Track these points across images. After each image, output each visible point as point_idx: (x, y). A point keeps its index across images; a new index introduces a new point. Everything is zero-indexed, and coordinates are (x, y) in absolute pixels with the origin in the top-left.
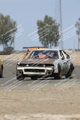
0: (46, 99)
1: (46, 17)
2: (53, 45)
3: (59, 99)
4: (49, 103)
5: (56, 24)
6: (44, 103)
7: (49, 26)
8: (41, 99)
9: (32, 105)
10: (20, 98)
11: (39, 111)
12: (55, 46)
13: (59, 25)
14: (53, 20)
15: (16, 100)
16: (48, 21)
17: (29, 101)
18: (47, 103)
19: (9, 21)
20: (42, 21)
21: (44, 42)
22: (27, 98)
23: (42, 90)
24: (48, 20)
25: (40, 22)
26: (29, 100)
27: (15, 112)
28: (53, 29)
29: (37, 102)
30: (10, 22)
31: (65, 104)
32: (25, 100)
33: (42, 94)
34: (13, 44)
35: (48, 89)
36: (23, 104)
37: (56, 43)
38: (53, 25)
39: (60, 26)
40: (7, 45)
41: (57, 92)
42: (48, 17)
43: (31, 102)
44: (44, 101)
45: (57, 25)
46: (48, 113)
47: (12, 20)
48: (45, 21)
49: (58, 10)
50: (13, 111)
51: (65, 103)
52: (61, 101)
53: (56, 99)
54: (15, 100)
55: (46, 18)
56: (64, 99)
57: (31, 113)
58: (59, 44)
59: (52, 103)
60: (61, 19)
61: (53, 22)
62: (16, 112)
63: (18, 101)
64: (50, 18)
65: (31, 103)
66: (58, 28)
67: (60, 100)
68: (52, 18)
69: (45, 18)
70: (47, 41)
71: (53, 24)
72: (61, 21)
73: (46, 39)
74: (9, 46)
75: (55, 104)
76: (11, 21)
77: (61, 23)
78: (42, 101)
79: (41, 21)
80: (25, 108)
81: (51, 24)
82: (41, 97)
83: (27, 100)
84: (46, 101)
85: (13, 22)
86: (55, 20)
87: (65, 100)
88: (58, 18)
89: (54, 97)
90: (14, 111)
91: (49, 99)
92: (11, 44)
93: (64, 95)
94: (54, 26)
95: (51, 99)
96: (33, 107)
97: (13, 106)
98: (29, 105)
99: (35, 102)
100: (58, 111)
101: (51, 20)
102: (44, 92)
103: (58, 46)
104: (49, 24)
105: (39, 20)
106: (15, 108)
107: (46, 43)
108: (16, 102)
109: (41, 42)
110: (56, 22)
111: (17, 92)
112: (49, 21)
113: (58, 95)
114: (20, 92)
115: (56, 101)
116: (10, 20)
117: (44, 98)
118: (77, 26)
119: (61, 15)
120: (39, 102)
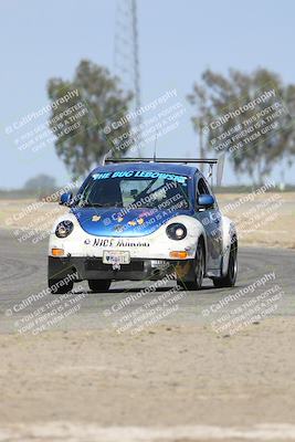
0: (81, 368)
1: (84, 64)
3: (131, 370)
4: (90, 385)
5: (121, 91)
6: (74, 383)
7: (94, 99)
8: (62, 370)
9: (30, 390)
11: (53, 415)
13: (130, 97)
14: (112, 76)
17: (18, 376)
18: (83, 385)
21: (73, 160)
22: (10, 366)
23: (66, 335)
24: (90, 77)
25: (57, 83)
26: (18, 372)
28: (106, 111)
29: (47, 379)
31: (151, 386)
32: (4, 371)
33: (65, 349)
35: (87, 334)
38: (109, 95)
39: (134, 99)
41: (122, 344)
43: (23, 378)
45: (124, 96)
46: (88, 420)
49: (125, 42)
51: (151, 382)
52: (134, 376)
53: (118, 368)
55: (82, 70)
56: (148, 369)
57: (25, 420)
59: (103, 385)
60: (137, 75)
61: (110, 85)
64: (98, 71)
65: (23, 383)
66: (125, 108)
67: (134, 372)
68: (108, 72)
69: (77, 69)
70: (85, 156)
71: (107, 91)
72: (136, 82)
73: (80, 150)
75: (116, 386)
77: (138, 90)
78: (65, 378)
81: (98, 94)
82: (62, 363)
83: (10, 373)
84: (81, 375)
86: (116, 78)
87: (150, 372)
88: (125, 71)
89: (109, 363)
91: (93, 370)
93: (146, 353)
94: (112, 98)
95: (101, 368)
96: (33, 400)
98: (18, 392)
99: (39, 379)
100: (123, 412)
102: (74, 343)
105: (55, 79)
109: (63, 157)
110: (119, 86)
113: (125, 355)
115: (117, 376)
117: (73, 365)
118: (197, 99)
119: (137, 62)
120: (54, 380)
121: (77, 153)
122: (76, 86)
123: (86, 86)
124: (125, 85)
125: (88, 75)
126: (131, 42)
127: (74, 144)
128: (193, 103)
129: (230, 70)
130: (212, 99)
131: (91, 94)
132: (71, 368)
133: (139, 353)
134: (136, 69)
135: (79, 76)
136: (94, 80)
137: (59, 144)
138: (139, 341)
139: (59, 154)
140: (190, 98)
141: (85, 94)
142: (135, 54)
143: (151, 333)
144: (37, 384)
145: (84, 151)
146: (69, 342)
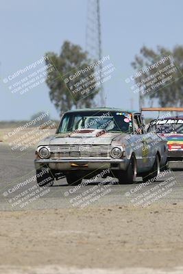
0: (65, 232)
1: (66, 45)
3: (97, 233)
4: (72, 242)
5: (90, 60)
6: (62, 241)
7: (73, 65)
8: (54, 233)
9: (34, 245)
10: (7, 230)
11: (49, 261)
14: (82, 51)
16: (70, 54)
17: (27, 237)
18: (68, 243)
20: (57, 55)
21: (60, 103)
22: (22, 230)
23: (57, 212)
24: (71, 52)
26: (27, 235)
29: (45, 239)
31: (109, 243)
32: (18, 234)
33: (56, 220)
35: (70, 211)
36: (13, 243)
37: (88, 105)
38: (82, 63)
41: (91, 217)
42: (71, 45)
43: (30, 239)
44: (63, 238)
46: (71, 264)
48: (64, 54)
49: (93, 31)
51: (109, 241)
52: (99, 237)
53: (89, 232)
55: (66, 48)
56: (107, 233)
57: (31, 264)
59: (80, 243)
60: (100, 50)
61: (83, 56)
64: (76, 48)
65: (30, 241)
67: (99, 234)
68: (81, 49)
69: (62, 48)
70: (68, 100)
71: (81, 61)
72: (100, 55)
73: (64, 96)
75: (87, 243)
78: (56, 238)
79: (53, 53)
80: (17, 252)
81: (76, 62)
82: (54, 229)
83: (22, 235)
84: (66, 236)
86: (86, 52)
87: (109, 234)
88: (93, 48)
89: (84, 229)
91: (74, 233)
93: (106, 223)
95: (78, 232)
96: (36, 252)
98: (27, 247)
99: (40, 239)
100: (92, 260)
101: (78, 52)
102: (62, 217)
104: (71, 62)
105: (49, 53)
107: (66, 104)
109: (54, 102)
110: (88, 57)
112: (73, 54)
113: (93, 224)
114: (6, 217)
115: (88, 237)
117: (61, 230)
118: (138, 65)
119: (100, 42)
120: (49, 239)
121: (63, 99)
122: (61, 56)
123: (68, 58)
124: (92, 55)
125: (69, 50)
126: (97, 31)
127: (61, 94)
128: (135, 68)
129: (158, 46)
130: (147, 65)
132: (59, 232)
133: (102, 223)
134: (99, 46)
135: (64, 51)
137: (51, 93)
138: (102, 215)
139: (51, 100)
140: (133, 64)
141: (68, 62)
142: (99, 38)
143: (109, 210)
144: (39, 241)
145: (67, 98)
146: (59, 216)
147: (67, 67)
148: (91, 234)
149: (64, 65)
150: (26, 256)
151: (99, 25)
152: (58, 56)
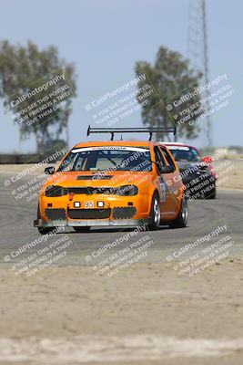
0: (162, 292)
1: (162, 51)
2: (181, 136)
3: (201, 294)
4: (169, 306)
5: (192, 71)
6: (156, 304)
7: (171, 78)
8: (146, 294)
9: (121, 309)
10: (87, 290)
11: (140, 330)
12: (188, 137)
13: (201, 75)
14: (182, 60)
15: (74, 297)
16: (166, 63)
17: (113, 299)
18: (164, 306)
19: (54, 64)
20: (149, 65)
21: (155, 126)
22: (106, 290)
23: (150, 266)
24: (168, 61)
25: (142, 66)
26: (112, 296)
27: (70, 331)
28: (182, 87)
29: (135, 301)
30: (56, 68)
31: (218, 307)
32: (100, 295)
33: (149, 278)
34: (64, 130)
36: (94, 307)
37: (190, 129)
38: (183, 75)
39: (204, 77)
40: (48, 135)
42: (168, 52)
43: (117, 301)
45: (195, 74)
46: (168, 333)
47: (64, 60)
48: (160, 64)
49: (197, 33)
50: (65, 328)
51: (218, 304)
52: (204, 299)
53: (192, 292)
54: (71, 295)
55: (162, 56)
56: (216, 293)
57: (118, 334)
58: (199, 130)
59: (180, 306)
60: (206, 58)
61: (183, 66)
62: (75, 332)
63: (78, 299)
64: (173, 55)
65: (117, 304)
66: (196, 85)
67: (204, 296)
68: (180, 56)
69: (158, 54)
70: (165, 123)
71: (181, 72)
72: (206, 64)
73: (161, 118)
74: (54, 138)
75: (189, 307)
76: (59, 65)
77: (206, 70)
78: (149, 300)
79: (146, 63)
80: (99, 318)
82: (147, 289)
83: (106, 296)
84: (162, 297)
85: (64, 68)
86: (188, 61)
87: (217, 295)
88: (196, 55)
89: (185, 289)
90: (67, 329)
91: (172, 294)
92: (60, 131)
93: (213, 280)
94: (185, 77)
96: (124, 317)
97: (66, 315)
98: (112, 312)
99: (129, 301)
100: (196, 328)
101: (178, 60)
102: (156, 273)
103: (196, 137)
105: (141, 62)
106: (70, 319)
108: (72, 300)
110: (190, 67)
111: (77, 273)
113: (196, 282)
114: (86, 273)
115: (190, 299)
116: (56, 61)
117: (156, 290)
119: (206, 48)
120: (141, 302)
121: (158, 120)
122: (157, 66)
123: (164, 68)
124: (195, 65)
125: (166, 59)
126: (202, 33)
127: (156, 115)
131: (169, 74)
132: (154, 293)
133: (208, 280)
134: (205, 52)
135: (160, 60)
136: (171, 63)
137: (144, 114)
138: (208, 271)
139: (144, 122)
141: (164, 74)
142: (205, 41)
143: (217, 264)
144: (127, 305)
145: (164, 120)
146: (153, 272)
147: (163, 79)
148: (195, 295)
149: (160, 77)
150: (110, 323)
151: (205, 25)
152: (153, 65)
